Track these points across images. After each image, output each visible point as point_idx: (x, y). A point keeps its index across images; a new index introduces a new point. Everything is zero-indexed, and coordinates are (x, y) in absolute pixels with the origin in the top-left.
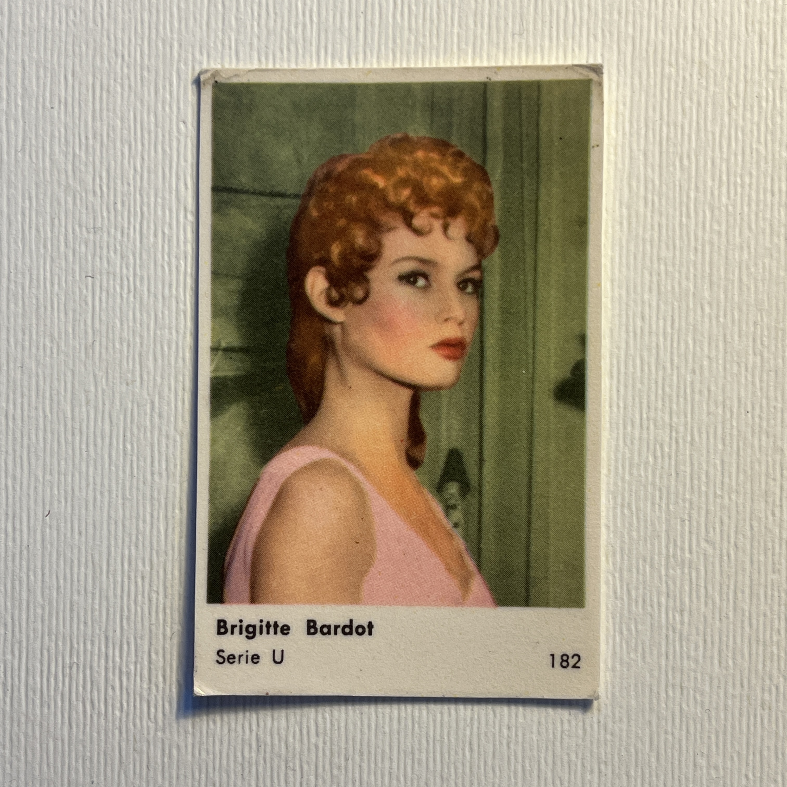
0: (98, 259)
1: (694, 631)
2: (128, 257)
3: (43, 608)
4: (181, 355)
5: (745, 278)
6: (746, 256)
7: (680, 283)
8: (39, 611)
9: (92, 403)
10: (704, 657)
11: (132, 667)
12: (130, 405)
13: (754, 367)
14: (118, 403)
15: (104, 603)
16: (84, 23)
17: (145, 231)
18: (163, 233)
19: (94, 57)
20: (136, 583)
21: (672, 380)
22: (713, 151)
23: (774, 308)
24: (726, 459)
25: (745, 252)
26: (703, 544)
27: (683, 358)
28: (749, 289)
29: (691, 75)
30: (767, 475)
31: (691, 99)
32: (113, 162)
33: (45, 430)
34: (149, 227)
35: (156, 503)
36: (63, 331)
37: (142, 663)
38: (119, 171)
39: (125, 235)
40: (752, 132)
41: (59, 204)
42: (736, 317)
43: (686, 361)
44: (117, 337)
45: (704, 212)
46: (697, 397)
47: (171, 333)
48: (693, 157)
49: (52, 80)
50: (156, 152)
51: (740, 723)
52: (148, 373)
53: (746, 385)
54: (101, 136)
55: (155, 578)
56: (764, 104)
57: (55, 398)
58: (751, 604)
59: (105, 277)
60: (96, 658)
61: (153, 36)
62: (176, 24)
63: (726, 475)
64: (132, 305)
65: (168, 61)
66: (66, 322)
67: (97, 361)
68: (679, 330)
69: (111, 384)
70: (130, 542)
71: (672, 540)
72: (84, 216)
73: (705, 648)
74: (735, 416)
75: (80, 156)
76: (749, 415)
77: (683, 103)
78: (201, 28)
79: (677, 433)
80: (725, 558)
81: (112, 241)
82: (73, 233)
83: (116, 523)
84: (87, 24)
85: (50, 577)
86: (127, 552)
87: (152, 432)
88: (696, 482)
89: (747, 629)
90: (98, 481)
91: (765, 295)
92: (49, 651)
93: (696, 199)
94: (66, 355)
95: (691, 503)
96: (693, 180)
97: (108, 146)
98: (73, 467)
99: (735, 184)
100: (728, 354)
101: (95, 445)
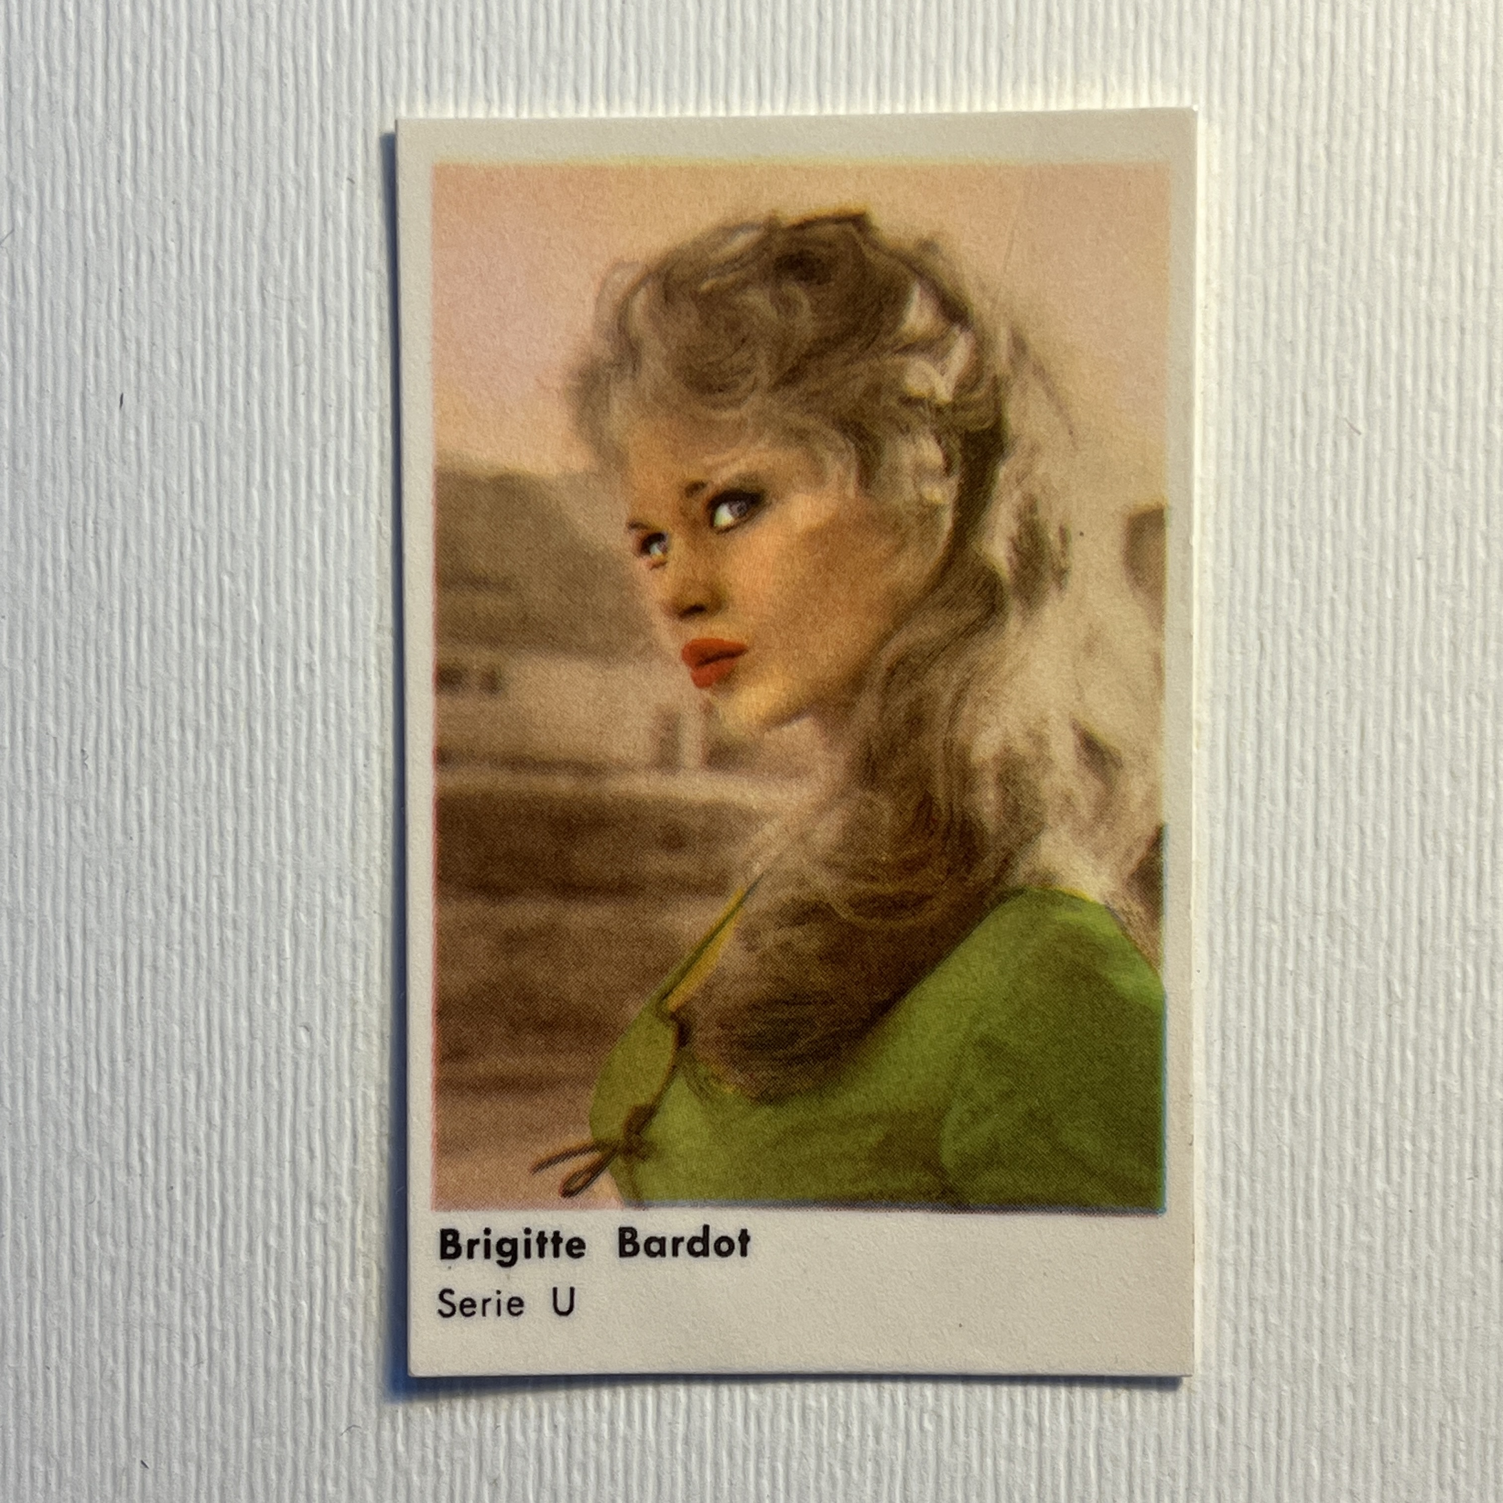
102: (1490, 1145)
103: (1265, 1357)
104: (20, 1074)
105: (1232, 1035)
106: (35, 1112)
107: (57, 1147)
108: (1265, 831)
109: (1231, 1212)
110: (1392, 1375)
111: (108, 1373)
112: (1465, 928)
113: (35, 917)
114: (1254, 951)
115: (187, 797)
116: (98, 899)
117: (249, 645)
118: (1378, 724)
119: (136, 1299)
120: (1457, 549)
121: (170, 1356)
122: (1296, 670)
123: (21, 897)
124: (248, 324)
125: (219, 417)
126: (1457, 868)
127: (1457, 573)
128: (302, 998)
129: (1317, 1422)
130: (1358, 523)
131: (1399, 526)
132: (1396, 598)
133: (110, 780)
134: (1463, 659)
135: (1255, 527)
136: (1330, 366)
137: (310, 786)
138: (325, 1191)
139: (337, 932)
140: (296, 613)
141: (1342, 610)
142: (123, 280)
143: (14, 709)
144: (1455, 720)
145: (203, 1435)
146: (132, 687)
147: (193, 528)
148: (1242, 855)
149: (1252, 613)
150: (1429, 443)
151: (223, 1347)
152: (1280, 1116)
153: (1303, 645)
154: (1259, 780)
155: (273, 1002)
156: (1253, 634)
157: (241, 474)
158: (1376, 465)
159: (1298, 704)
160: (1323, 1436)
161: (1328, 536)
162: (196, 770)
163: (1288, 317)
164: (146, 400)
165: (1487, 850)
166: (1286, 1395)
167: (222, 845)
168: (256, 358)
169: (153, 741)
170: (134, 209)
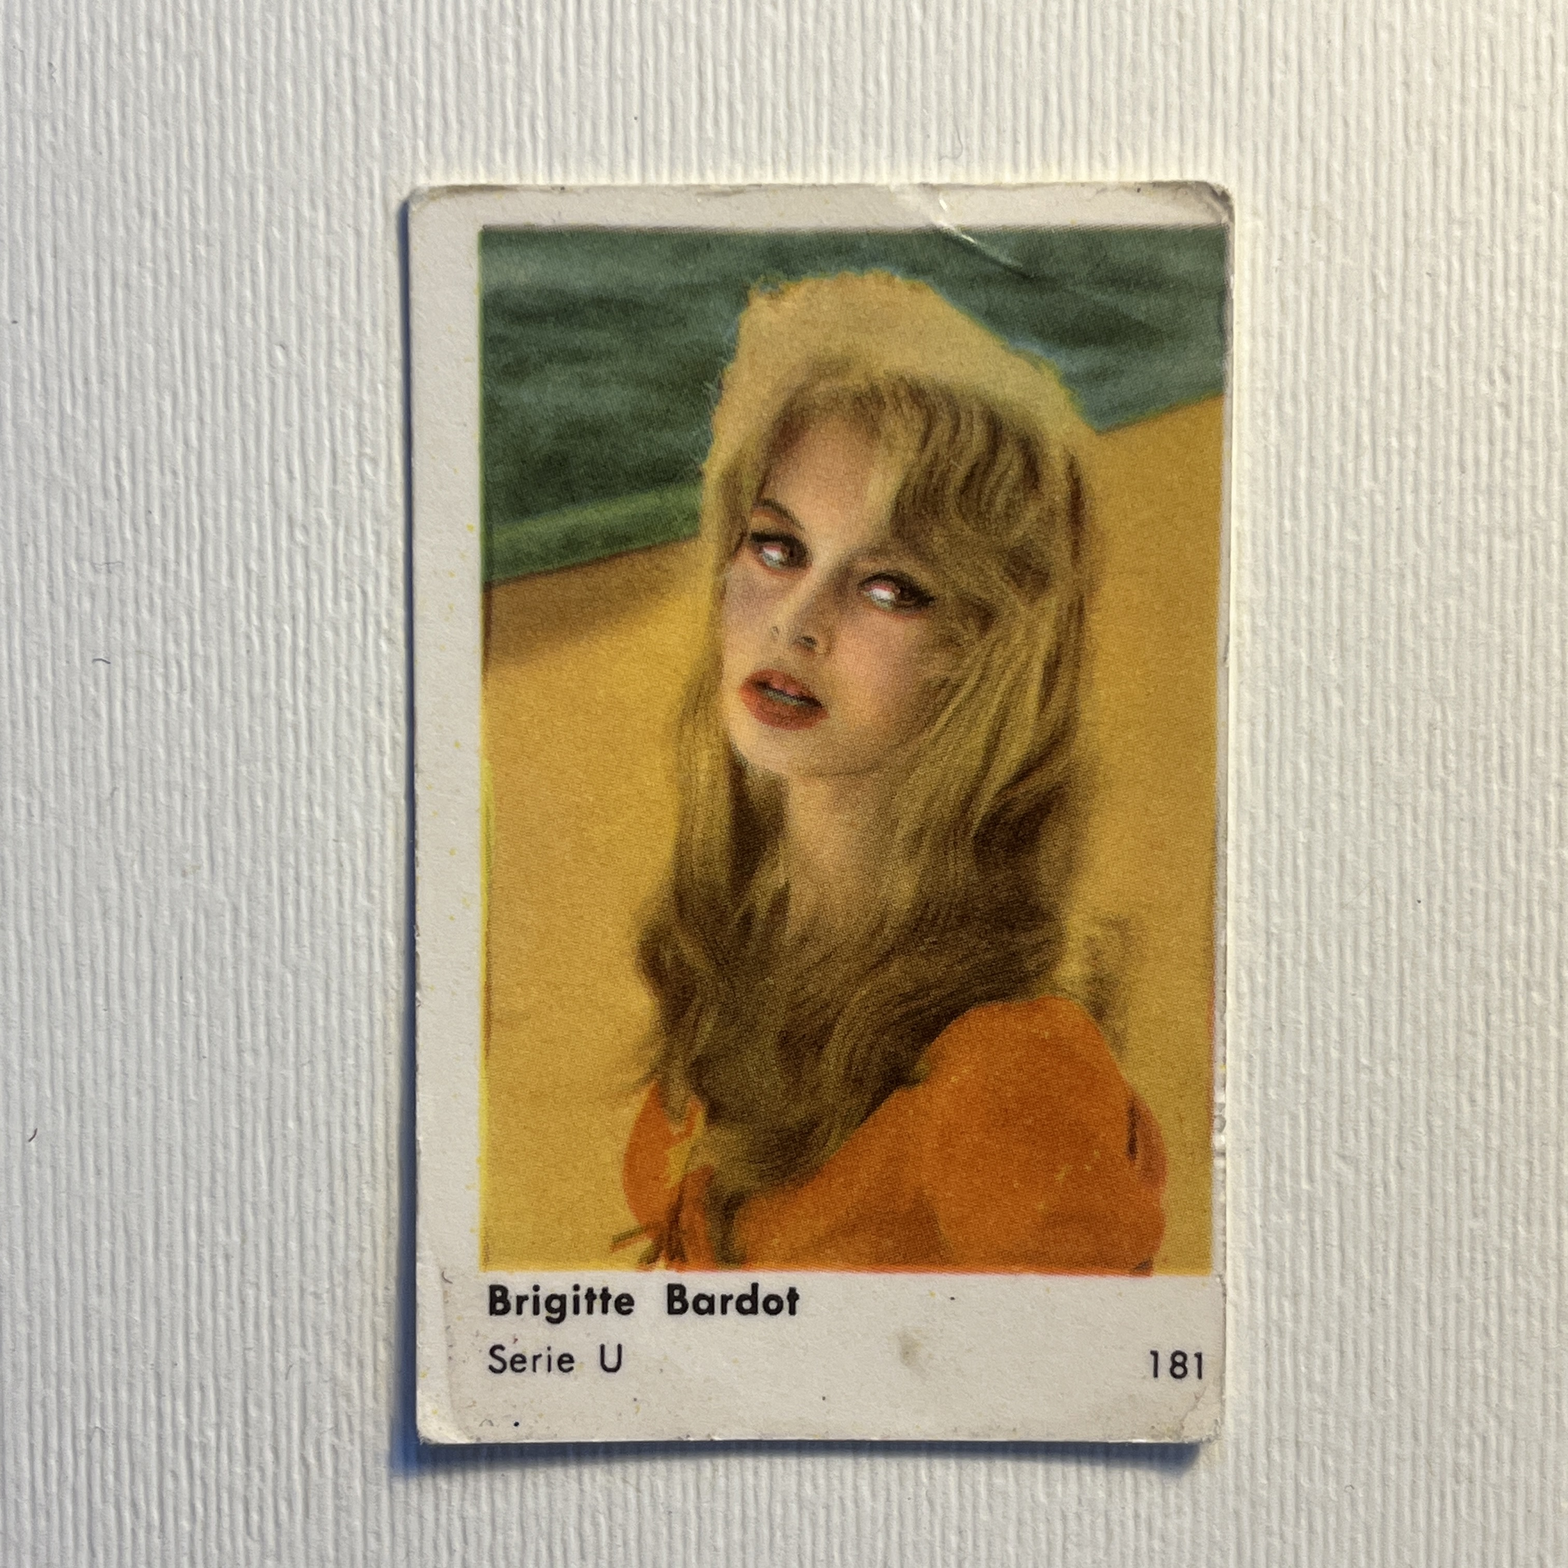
0: (117, 626)
1: (1320, 1334)
2: (177, 619)
3: (30, 1322)
4: (290, 812)
5: (1409, 636)
6: (1410, 592)
7: (1281, 650)
8: (22, 1328)
9: (115, 913)
10: (1341, 1383)
11: (211, 1434)
12: (190, 916)
13: (1430, 813)
14: (167, 913)
15: (152, 1310)
16: (73, 148)
17: (210, 568)
18: (248, 570)
19: (96, 217)
20: (214, 1267)
21: (1268, 842)
22: (1343, 385)
23: (1468, 695)
24: (1378, 996)
25: (1410, 585)
26: (1335, 1163)
27: (1289, 798)
28: (1417, 658)
29: (1297, 233)
30: (1459, 1024)
31: (1297, 281)
32: (140, 429)
33: (22, 970)
34: (217, 557)
35: (248, 1108)
36: (51, 768)
37: (230, 1427)
38: (153, 448)
39: (171, 578)
40: (1419, 345)
41: (35, 515)
42: (1394, 714)
43: (1297, 803)
44: (161, 777)
45: (1327, 507)
46: (1318, 874)
47: (269, 770)
48: (1303, 398)
49: (11, 265)
50: (227, 407)
51: (1413, 1511)
52: (225, 851)
53: (1415, 849)
54: (116, 376)
55: (251, 1257)
56: (1443, 288)
57: (39, 904)
58: (1430, 1279)
59: (131, 660)
60: (138, 1417)
61: (215, 173)
62: (260, 148)
63: (1379, 1026)
64: (188, 715)
65: (246, 223)
66: (56, 752)
67: (121, 828)
68: (1282, 740)
69: (150, 873)
70: (199, 1188)
71: (1274, 1156)
72: (86, 539)
73: (1342, 1366)
74: (1394, 909)
75: (73, 417)
76: (1422, 908)
77: (1281, 290)
78: (311, 155)
79: (1280, 945)
80: (1380, 1190)
81: (144, 588)
82: (66, 574)
83: (170, 1149)
84: (80, 151)
85: (42, 1259)
86: (193, 1208)
87: (236, 968)
88: (1319, 1042)
89: (1424, 1326)
90: (132, 1067)
91: (1451, 670)
92: (44, 1406)
93: (1310, 481)
94: (59, 818)
95: (1310, 1082)
96: (1304, 444)
97: (130, 396)
98: (81, 1041)
99: (1388, 451)
100: (1379, 789)
101: (123, 997)
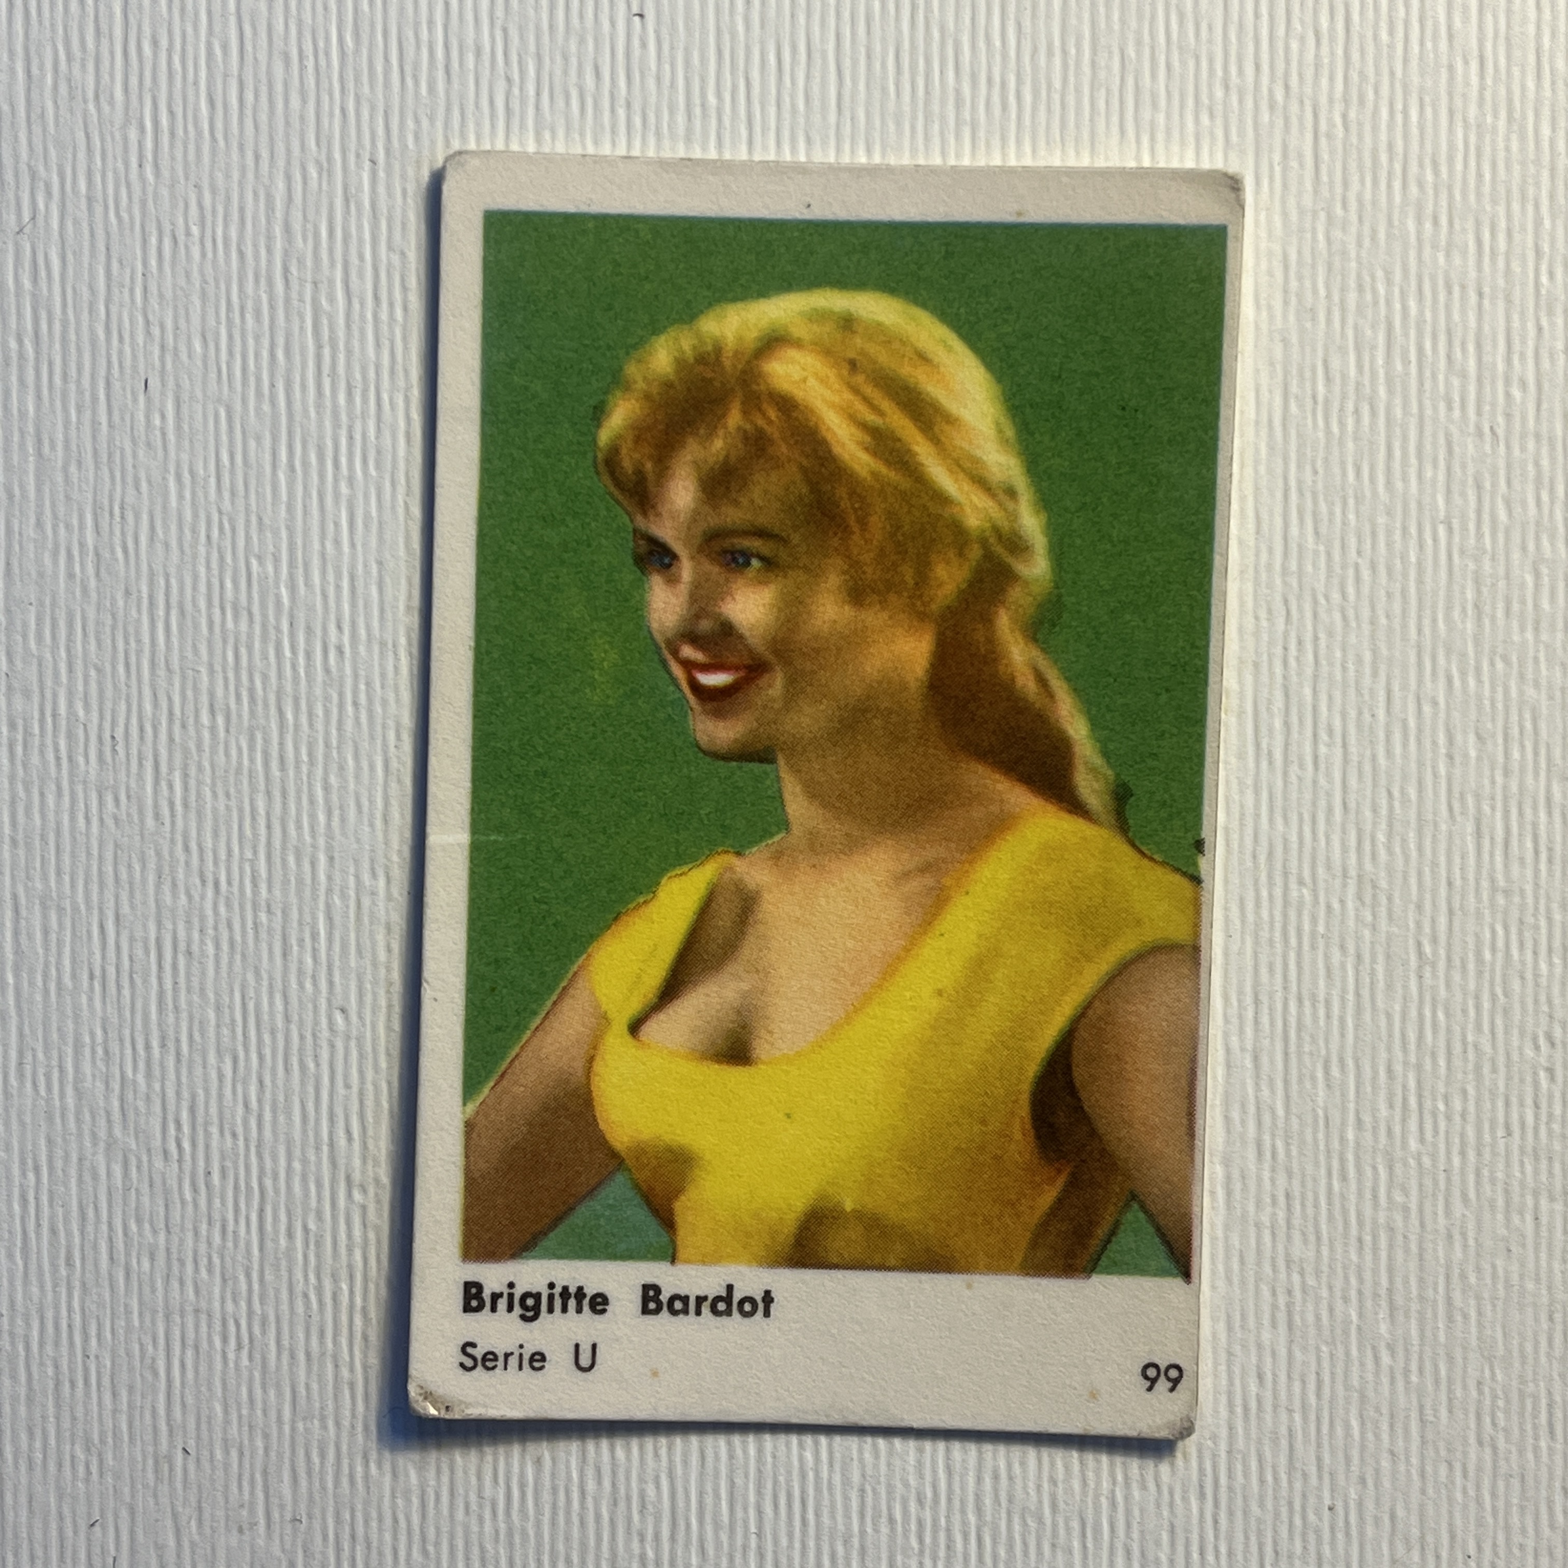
102: (1522, 1104)
103: (1303, 1320)
104: (54, 1063)
105: (1264, 998)
106: (70, 1101)
107: (94, 1136)
108: (1294, 796)
109: (1266, 1175)
110: (1428, 1334)
111: (148, 1361)
112: (1494, 889)
113: (67, 904)
114: (1285, 915)
115: (219, 784)
116: (131, 884)
117: (278, 630)
118: (1404, 687)
119: (175, 1285)
120: (1479, 512)
121: (210, 1342)
122: (1322, 636)
123: (53, 884)
124: (272, 307)
125: (244, 401)
126: (1485, 830)
127: (1479, 535)
128: (337, 979)
129: (1355, 1382)
130: (1381, 488)
131: (1421, 491)
132: (1419, 563)
133: (140, 765)
134: (1487, 621)
135: (1279, 495)
136: (1350, 333)
137: (342, 768)
138: (363, 1172)
139: (372, 914)
140: (325, 596)
141: (1366, 574)
142: (145, 263)
143: (42, 696)
144: (1479, 681)
145: (245, 1420)
146: (162, 672)
147: (220, 512)
148: (1271, 820)
149: (1278, 581)
150: (1450, 408)
151: (264, 1332)
152: (1313, 1078)
153: (1329, 611)
154: (1287, 745)
155: (308, 985)
156: (1278, 598)
157: (267, 457)
158: (1398, 431)
159: (1324, 669)
160: (1363, 1398)
161: (1351, 502)
162: (227, 754)
163: (1308, 284)
164: (171, 384)
165: (1514, 812)
166: (1325, 1355)
167: (254, 828)
168: (281, 341)
169: (184, 726)
170: (156, 194)
